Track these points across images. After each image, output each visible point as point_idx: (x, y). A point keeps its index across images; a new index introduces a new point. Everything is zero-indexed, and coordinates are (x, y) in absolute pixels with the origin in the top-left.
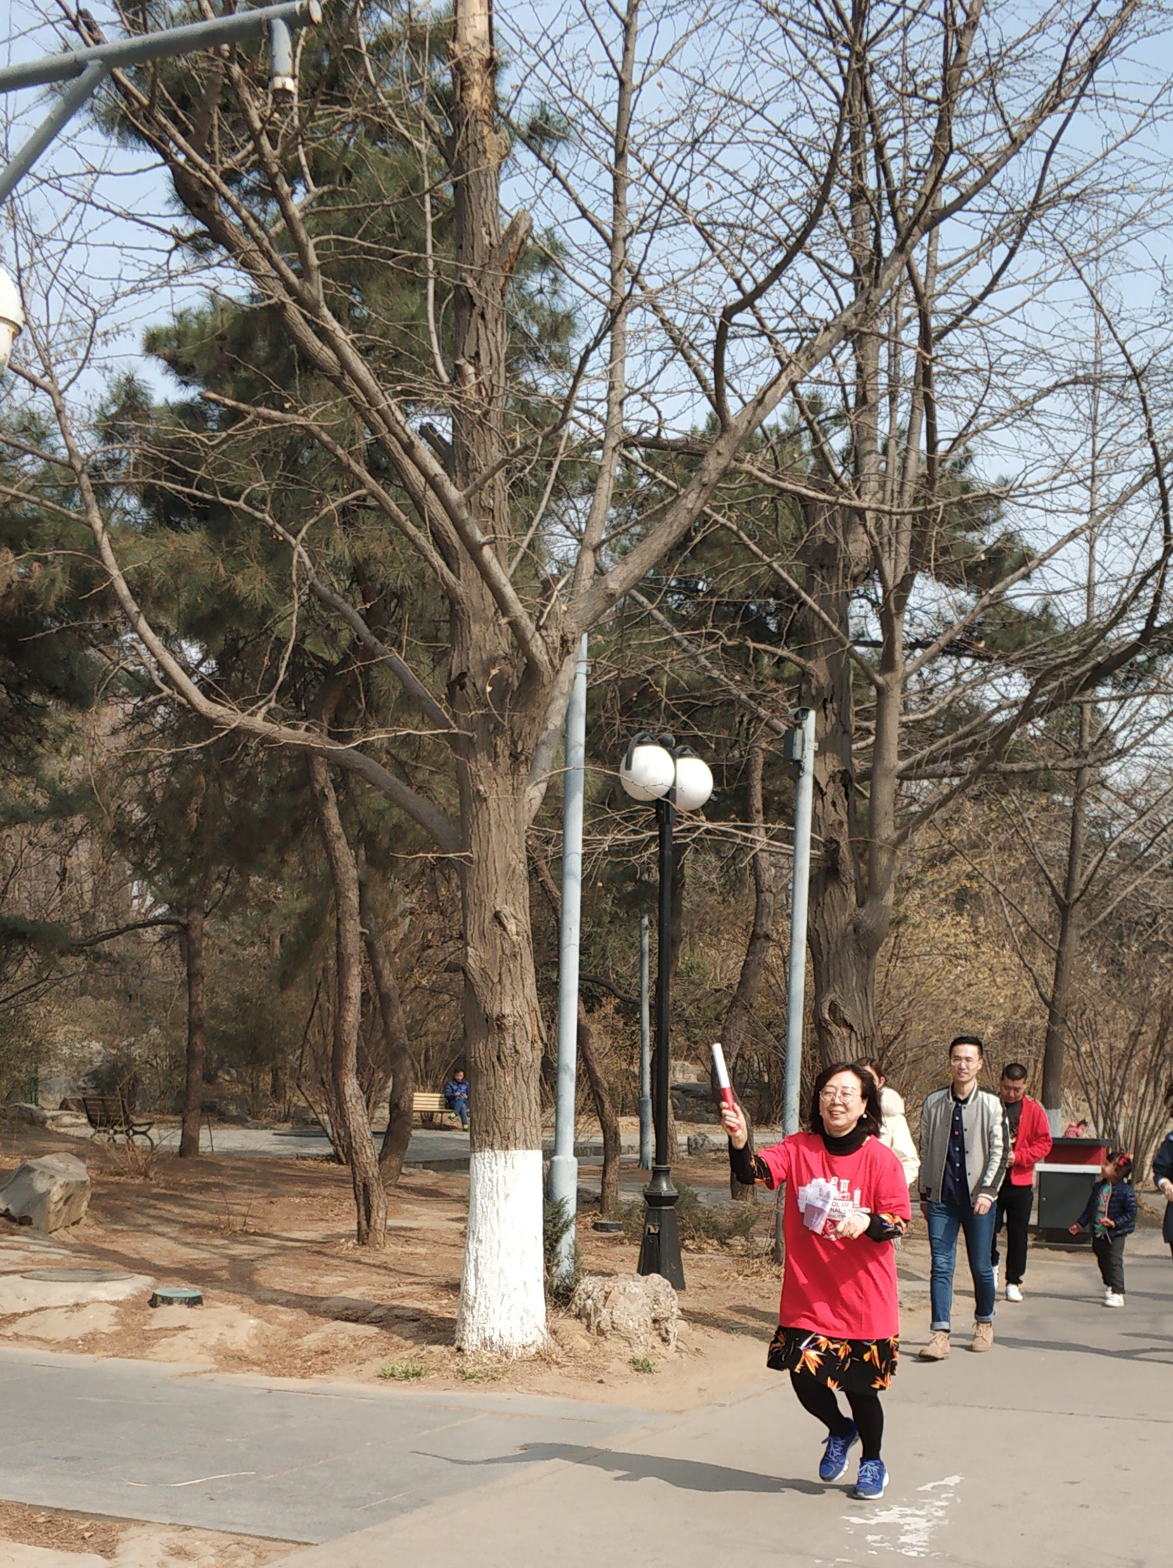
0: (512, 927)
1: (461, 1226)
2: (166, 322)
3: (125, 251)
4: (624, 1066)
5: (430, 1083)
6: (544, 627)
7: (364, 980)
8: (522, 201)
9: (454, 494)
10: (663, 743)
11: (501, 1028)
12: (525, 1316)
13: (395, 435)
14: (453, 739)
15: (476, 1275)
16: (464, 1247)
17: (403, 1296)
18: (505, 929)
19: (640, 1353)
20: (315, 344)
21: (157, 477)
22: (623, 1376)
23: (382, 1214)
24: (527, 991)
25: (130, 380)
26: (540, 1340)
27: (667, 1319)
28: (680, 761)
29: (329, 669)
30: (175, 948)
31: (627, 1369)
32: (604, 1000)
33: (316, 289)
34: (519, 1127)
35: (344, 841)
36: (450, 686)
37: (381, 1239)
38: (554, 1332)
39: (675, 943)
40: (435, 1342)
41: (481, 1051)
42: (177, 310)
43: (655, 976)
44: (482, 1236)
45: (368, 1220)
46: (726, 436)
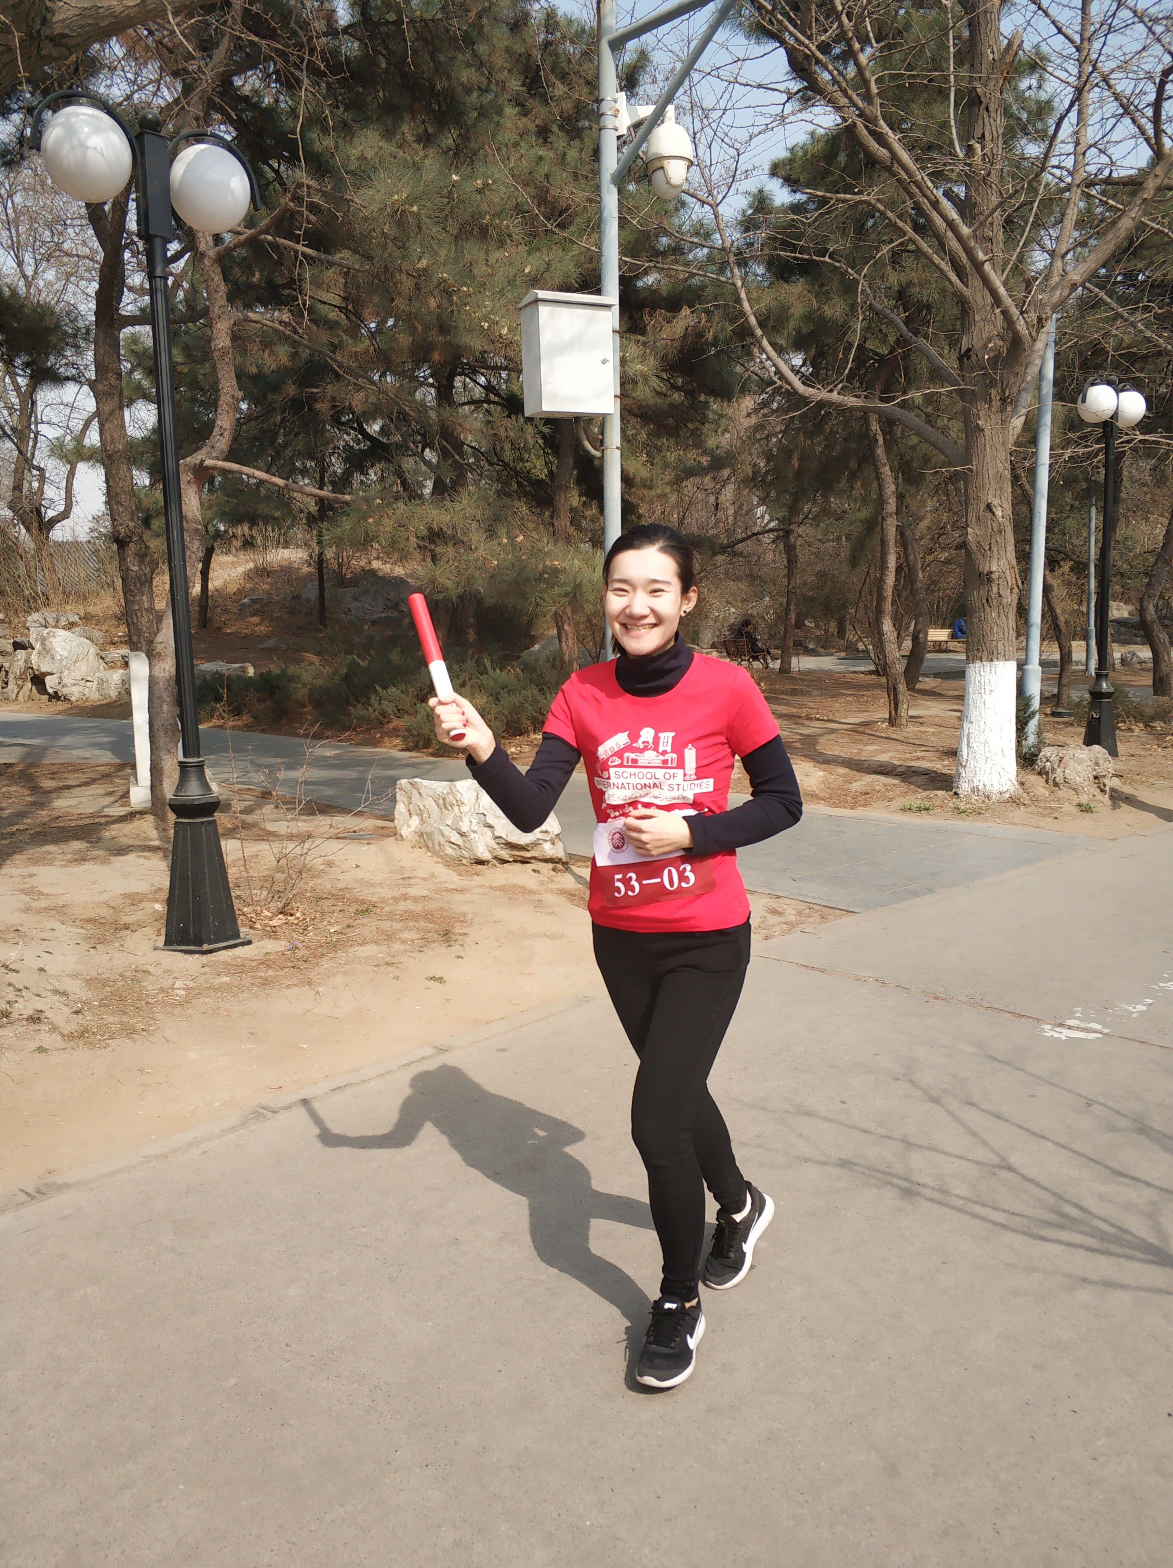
0: (999, 513)
1: (958, 714)
2: (782, 154)
3: (757, 109)
4: (1076, 607)
5: (940, 622)
6: (1026, 312)
7: (898, 558)
8: (1017, 27)
9: (965, 230)
10: (1110, 383)
11: (990, 581)
12: (1002, 772)
13: (926, 197)
14: (961, 393)
15: (968, 746)
16: (959, 728)
17: (918, 758)
18: (994, 514)
19: (1084, 799)
20: (873, 145)
21: (775, 249)
22: (1071, 815)
23: (905, 706)
24: (1008, 555)
25: (761, 191)
26: (1012, 789)
27: (1104, 776)
28: (1122, 395)
29: (881, 359)
30: (781, 546)
31: (1074, 810)
32: (1062, 563)
33: (876, 110)
34: (1000, 646)
35: (887, 468)
36: (960, 358)
37: (904, 722)
38: (1022, 784)
39: (1116, 520)
40: (940, 789)
41: (976, 597)
42: (790, 146)
43: (1100, 545)
44: (973, 719)
45: (896, 710)
46: (1162, 163)
